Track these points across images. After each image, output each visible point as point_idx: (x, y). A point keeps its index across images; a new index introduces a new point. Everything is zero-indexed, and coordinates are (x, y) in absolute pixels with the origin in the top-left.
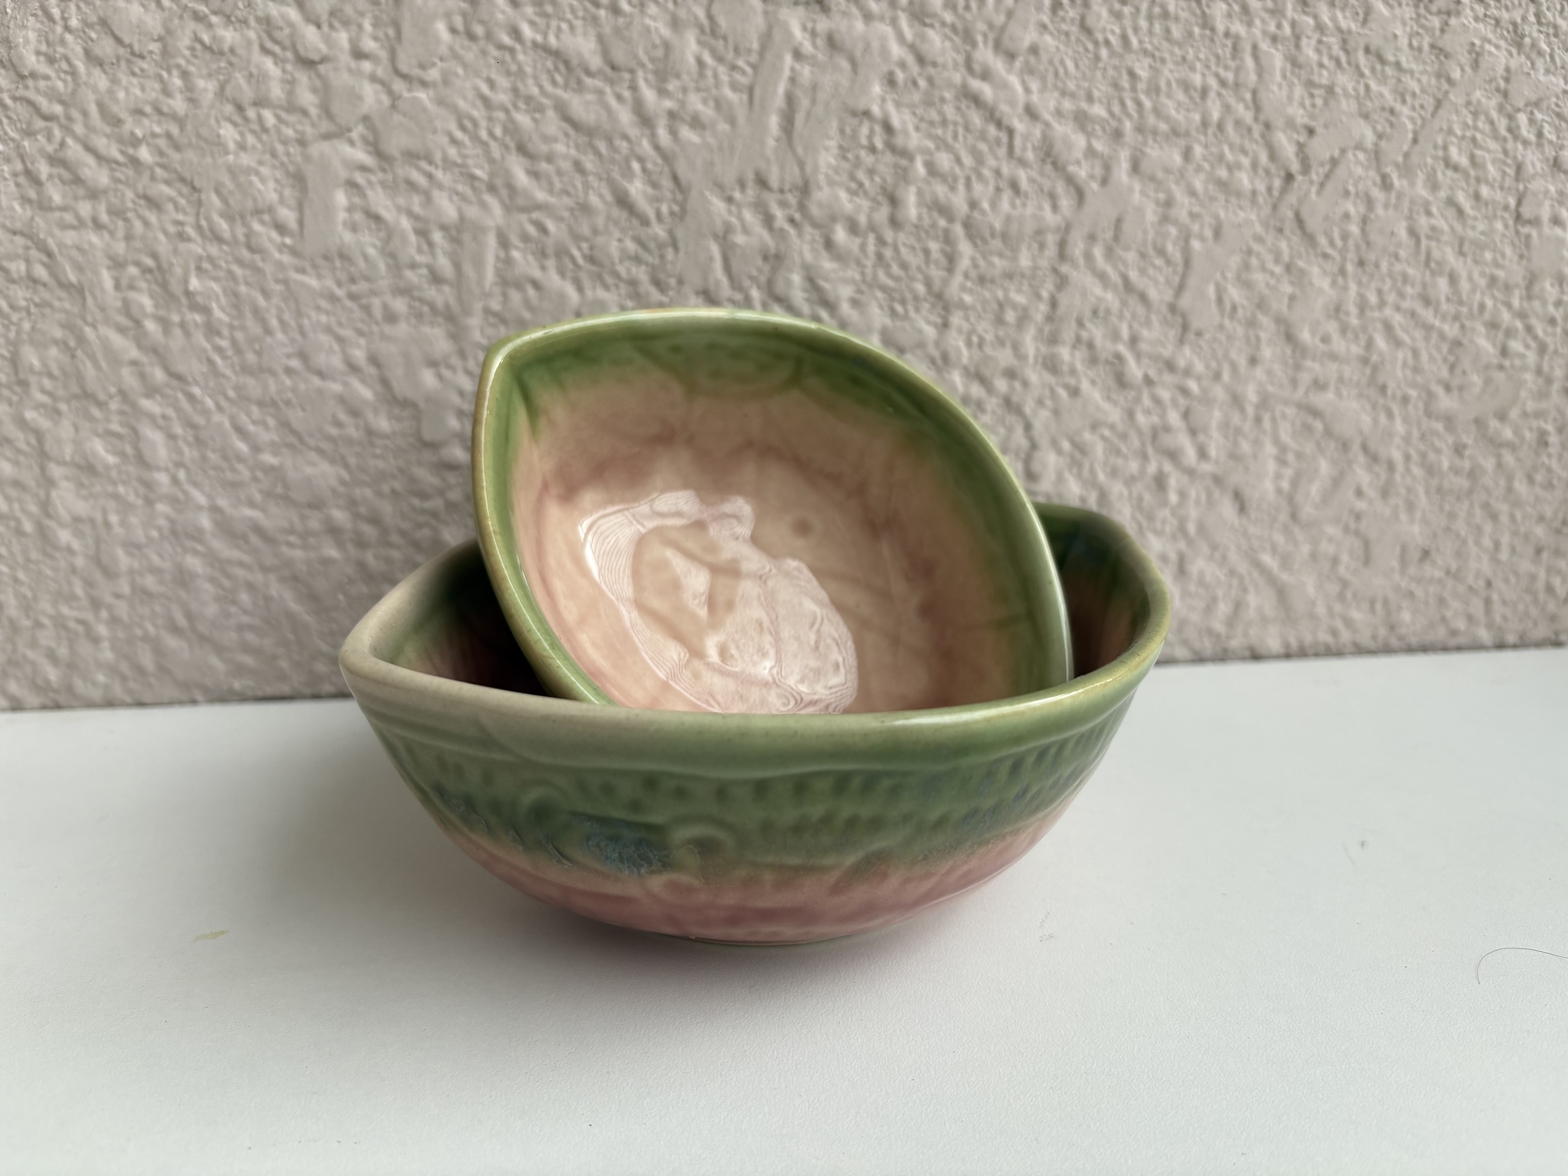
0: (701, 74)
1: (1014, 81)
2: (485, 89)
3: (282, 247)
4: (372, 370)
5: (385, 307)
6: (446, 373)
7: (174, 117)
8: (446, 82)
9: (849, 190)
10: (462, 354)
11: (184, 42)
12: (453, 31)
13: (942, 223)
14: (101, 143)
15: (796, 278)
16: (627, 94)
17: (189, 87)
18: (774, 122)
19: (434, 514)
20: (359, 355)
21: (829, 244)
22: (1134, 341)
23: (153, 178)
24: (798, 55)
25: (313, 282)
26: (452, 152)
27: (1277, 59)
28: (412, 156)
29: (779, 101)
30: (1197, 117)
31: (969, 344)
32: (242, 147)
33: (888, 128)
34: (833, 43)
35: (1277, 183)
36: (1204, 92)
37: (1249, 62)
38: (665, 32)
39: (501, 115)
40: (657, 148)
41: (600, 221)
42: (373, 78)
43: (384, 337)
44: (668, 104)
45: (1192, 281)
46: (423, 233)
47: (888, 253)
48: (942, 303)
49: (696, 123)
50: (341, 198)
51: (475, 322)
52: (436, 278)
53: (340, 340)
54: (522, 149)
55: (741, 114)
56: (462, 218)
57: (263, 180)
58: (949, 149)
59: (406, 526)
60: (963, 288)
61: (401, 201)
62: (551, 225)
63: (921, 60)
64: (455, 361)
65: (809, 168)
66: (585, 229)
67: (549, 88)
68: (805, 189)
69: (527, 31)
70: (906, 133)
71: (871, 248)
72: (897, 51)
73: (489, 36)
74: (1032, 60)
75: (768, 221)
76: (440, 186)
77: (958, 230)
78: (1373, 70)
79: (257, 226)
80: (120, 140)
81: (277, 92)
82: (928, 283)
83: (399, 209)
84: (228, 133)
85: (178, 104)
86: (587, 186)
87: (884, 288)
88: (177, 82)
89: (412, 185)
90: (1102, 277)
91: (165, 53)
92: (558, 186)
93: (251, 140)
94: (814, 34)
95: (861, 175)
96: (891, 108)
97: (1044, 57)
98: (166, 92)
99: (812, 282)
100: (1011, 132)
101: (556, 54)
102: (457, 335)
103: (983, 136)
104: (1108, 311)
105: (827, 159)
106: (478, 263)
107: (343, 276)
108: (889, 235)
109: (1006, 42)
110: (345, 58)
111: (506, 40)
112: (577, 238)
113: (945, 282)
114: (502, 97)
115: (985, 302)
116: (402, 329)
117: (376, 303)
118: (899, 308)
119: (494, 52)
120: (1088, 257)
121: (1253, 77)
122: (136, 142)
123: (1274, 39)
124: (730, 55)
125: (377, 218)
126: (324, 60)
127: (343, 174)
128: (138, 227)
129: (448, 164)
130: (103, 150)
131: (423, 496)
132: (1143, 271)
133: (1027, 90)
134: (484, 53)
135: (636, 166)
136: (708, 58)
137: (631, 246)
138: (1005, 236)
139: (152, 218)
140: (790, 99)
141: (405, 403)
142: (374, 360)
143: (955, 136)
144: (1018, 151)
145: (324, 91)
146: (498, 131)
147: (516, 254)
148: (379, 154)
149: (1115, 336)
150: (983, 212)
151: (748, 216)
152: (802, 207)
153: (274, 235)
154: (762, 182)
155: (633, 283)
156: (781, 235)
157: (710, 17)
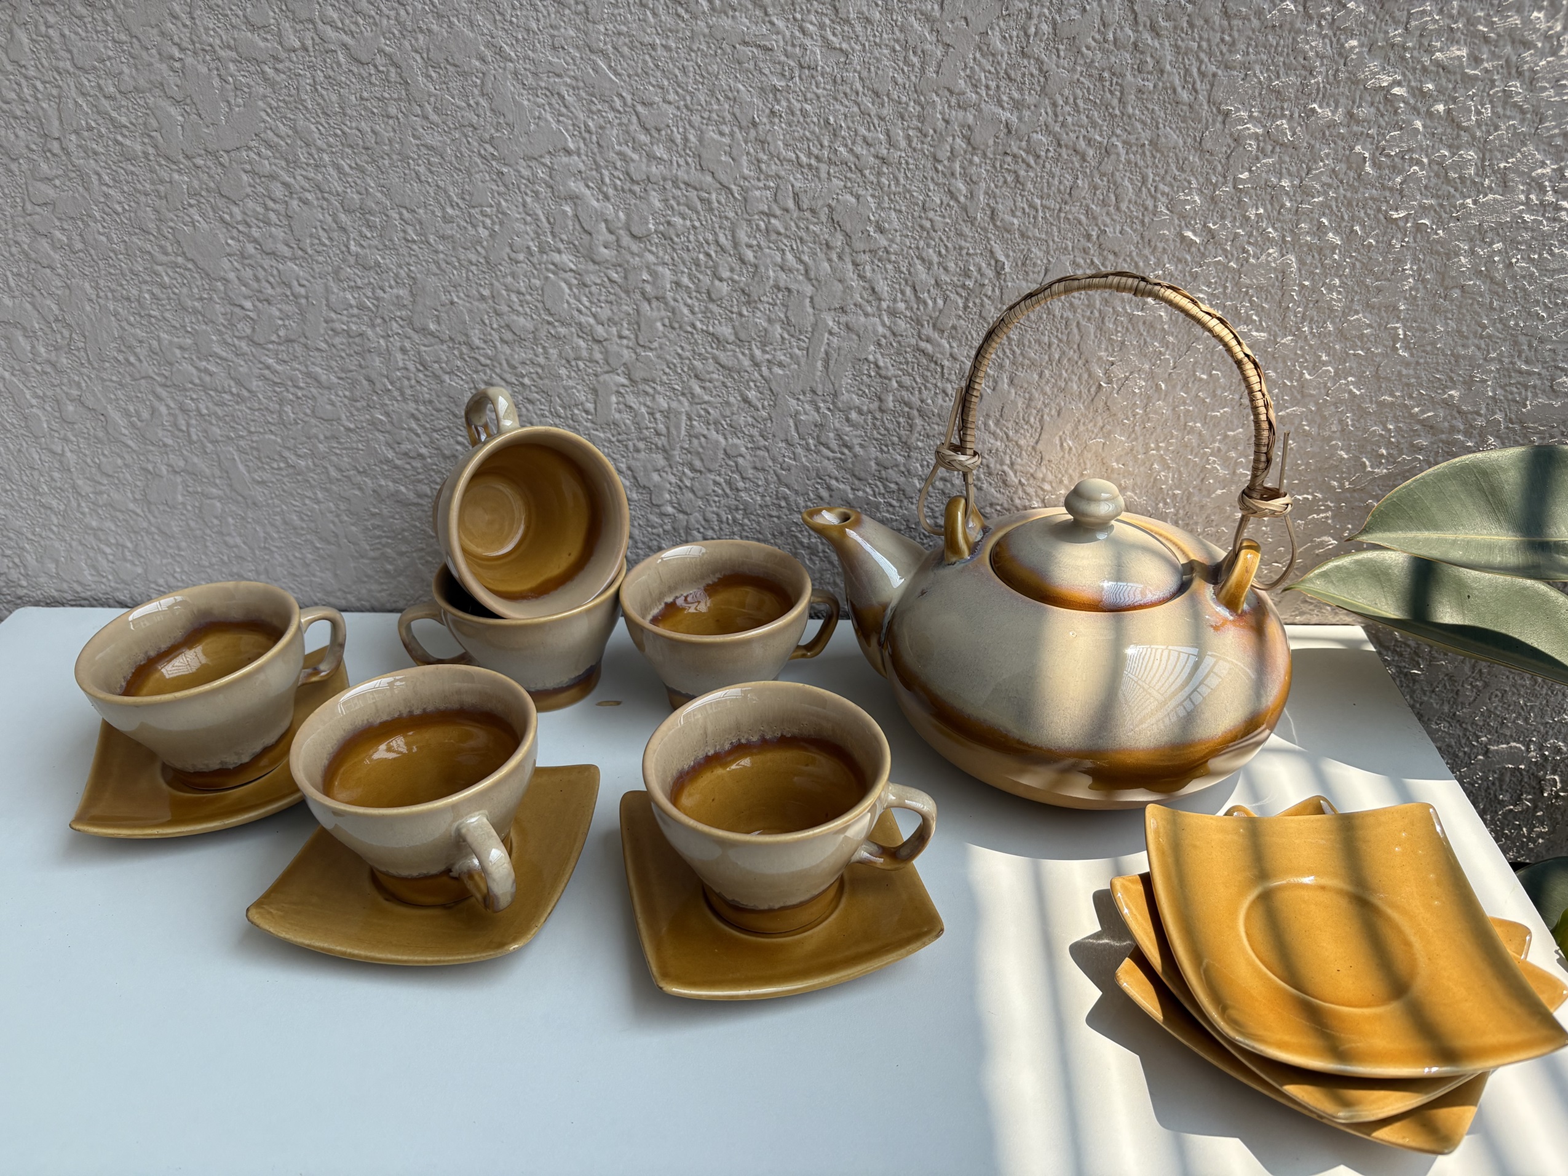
0: (783, 343)
1: (944, 342)
2: (680, 351)
3: (587, 420)
4: (629, 473)
5: (634, 445)
6: (664, 475)
7: (539, 365)
8: (661, 348)
9: (857, 394)
10: (671, 468)
11: (543, 334)
12: (664, 325)
13: (906, 409)
14: (508, 376)
15: (831, 435)
16: (747, 352)
17: (545, 351)
18: (819, 364)
19: (659, 536)
20: (623, 466)
21: (848, 420)
22: (1012, 464)
23: (530, 391)
24: (831, 333)
25: (602, 435)
26: (665, 378)
27: (1092, 329)
28: (645, 381)
29: (822, 355)
30: (1047, 357)
31: (922, 466)
32: (569, 377)
33: (877, 366)
34: (848, 327)
35: (1093, 390)
36: (1050, 346)
37: (1075, 330)
38: (765, 324)
39: (687, 362)
40: (762, 376)
41: (735, 409)
42: (628, 347)
43: (633, 458)
44: (767, 356)
45: (1043, 436)
46: (652, 414)
47: (878, 423)
48: (906, 446)
49: (781, 365)
50: (614, 399)
51: (676, 453)
52: (658, 434)
53: (614, 459)
54: (697, 376)
55: (803, 361)
56: (669, 408)
57: (578, 391)
58: (909, 375)
59: (646, 540)
60: (918, 440)
61: (641, 400)
62: (711, 411)
63: (894, 334)
64: (668, 469)
65: (836, 386)
66: (728, 413)
67: (709, 349)
68: (835, 395)
69: (699, 325)
70: (887, 368)
71: (870, 421)
72: (881, 330)
73: (681, 327)
74: (954, 332)
75: (818, 409)
76: (659, 393)
77: (915, 412)
78: (1148, 332)
79: (576, 411)
80: (516, 375)
81: (585, 354)
82: (900, 438)
83: (640, 403)
84: (563, 372)
85: (541, 360)
86: (728, 393)
87: (876, 440)
88: (541, 350)
89: (647, 393)
90: (994, 434)
91: (535, 338)
92: (715, 393)
93: (573, 374)
94: (839, 323)
95: (863, 388)
96: (879, 356)
97: (960, 331)
98: (536, 355)
99: (839, 437)
100: (942, 367)
101: (713, 334)
102: (668, 458)
103: (928, 370)
104: (997, 450)
105: (846, 381)
106: (678, 428)
107: (615, 432)
108: (878, 415)
109: (939, 325)
110: (616, 339)
111: (689, 329)
112: (724, 417)
113: (908, 437)
114: (688, 354)
115: (929, 446)
116: (642, 455)
117: (630, 443)
118: (885, 449)
119: (682, 333)
120: (985, 424)
121: (1077, 337)
122: (523, 376)
123: (1089, 319)
124: (797, 333)
125: (630, 407)
126: (606, 340)
127: (615, 389)
128: (524, 410)
129: (663, 384)
130: (509, 380)
131: (653, 527)
132: (1017, 432)
133: (951, 347)
134: (679, 335)
135: (752, 384)
136: (786, 336)
137: (750, 420)
138: (939, 415)
139: (530, 407)
140: (827, 353)
141: (644, 487)
142: (629, 468)
143: (913, 369)
144: (946, 375)
145: (606, 353)
146: (686, 369)
147: (695, 423)
148: (630, 379)
149: (1002, 463)
150: (927, 405)
151: (807, 406)
152: (834, 403)
153: (584, 415)
154: (814, 392)
155: (751, 436)
156: (825, 416)
157: (787, 317)
